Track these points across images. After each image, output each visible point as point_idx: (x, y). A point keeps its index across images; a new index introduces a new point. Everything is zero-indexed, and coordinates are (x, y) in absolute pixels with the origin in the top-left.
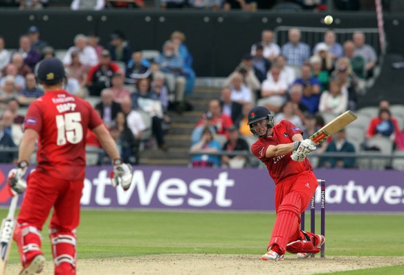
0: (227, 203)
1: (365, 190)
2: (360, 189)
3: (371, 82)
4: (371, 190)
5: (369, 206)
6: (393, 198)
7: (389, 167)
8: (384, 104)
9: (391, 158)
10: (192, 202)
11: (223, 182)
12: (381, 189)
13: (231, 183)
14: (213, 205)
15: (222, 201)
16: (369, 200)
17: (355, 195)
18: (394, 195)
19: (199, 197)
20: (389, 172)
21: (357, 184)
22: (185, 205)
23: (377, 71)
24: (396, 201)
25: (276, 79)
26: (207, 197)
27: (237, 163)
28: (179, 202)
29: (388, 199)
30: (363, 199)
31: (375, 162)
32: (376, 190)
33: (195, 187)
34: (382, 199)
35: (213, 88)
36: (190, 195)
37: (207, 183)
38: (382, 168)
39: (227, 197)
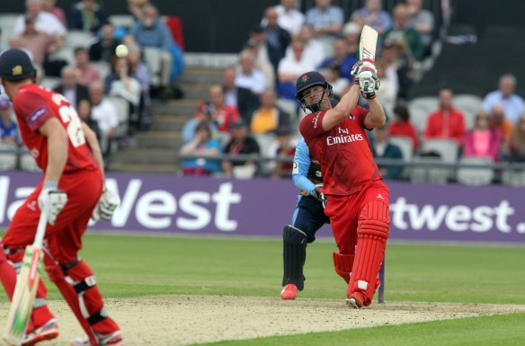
0: (231, 225)
1: (420, 210)
2: (413, 210)
3: (428, 64)
4: (428, 211)
5: (425, 233)
6: (459, 222)
7: (452, 181)
8: (446, 94)
9: (456, 167)
10: (183, 223)
11: (226, 196)
12: (442, 210)
13: (236, 198)
14: (211, 228)
15: (224, 223)
16: (425, 225)
17: (406, 217)
18: (460, 218)
19: (192, 217)
20: (452, 187)
21: (409, 202)
22: (173, 228)
23: (437, 48)
24: (462, 227)
25: (298, 58)
26: (203, 218)
27: (244, 172)
28: (165, 223)
29: (452, 225)
30: (417, 223)
31: (435, 172)
32: (436, 210)
33: (187, 202)
34: (443, 224)
35: (212, 69)
36: (180, 213)
37: (204, 197)
38: (442, 181)
39: (231, 217)
